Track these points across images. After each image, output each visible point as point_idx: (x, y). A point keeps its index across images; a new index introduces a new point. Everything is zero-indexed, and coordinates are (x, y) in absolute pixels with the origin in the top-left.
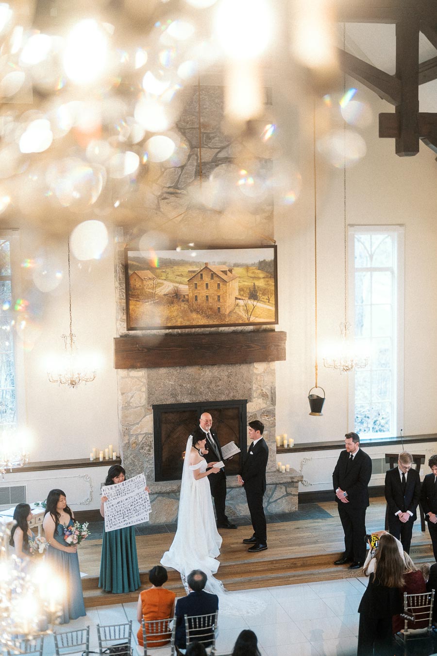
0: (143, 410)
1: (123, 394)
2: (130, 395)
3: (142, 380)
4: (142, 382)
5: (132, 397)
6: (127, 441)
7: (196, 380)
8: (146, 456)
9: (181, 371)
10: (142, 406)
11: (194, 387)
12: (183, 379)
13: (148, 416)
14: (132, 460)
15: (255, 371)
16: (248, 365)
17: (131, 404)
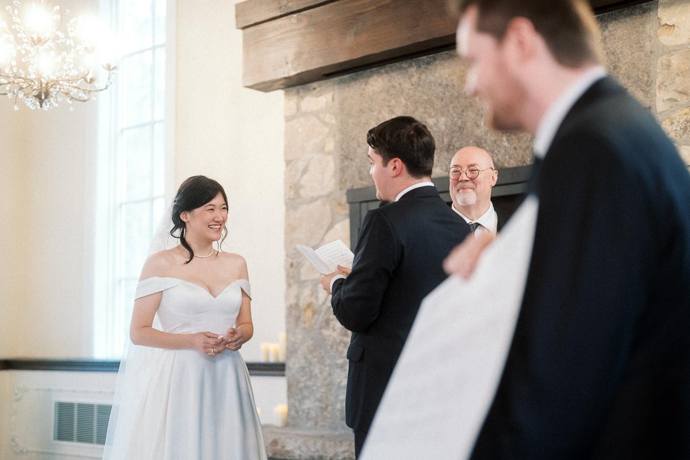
0: (328, 208)
1: (288, 163)
2: (301, 165)
3: (327, 120)
4: (325, 124)
5: (305, 171)
6: (292, 301)
7: (462, 100)
8: (337, 350)
9: (423, 77)
10: (328, 196)
11: (459, 123)
12: (429, 102)
13: (338, 226)
14: (305, 358)
15: (666, 39)
16: (637, 21)
17: (302, 192)
